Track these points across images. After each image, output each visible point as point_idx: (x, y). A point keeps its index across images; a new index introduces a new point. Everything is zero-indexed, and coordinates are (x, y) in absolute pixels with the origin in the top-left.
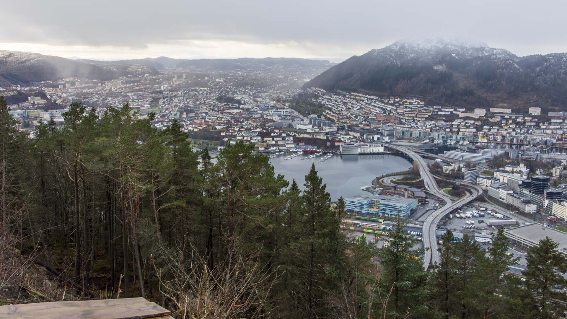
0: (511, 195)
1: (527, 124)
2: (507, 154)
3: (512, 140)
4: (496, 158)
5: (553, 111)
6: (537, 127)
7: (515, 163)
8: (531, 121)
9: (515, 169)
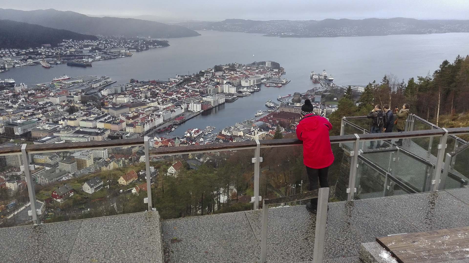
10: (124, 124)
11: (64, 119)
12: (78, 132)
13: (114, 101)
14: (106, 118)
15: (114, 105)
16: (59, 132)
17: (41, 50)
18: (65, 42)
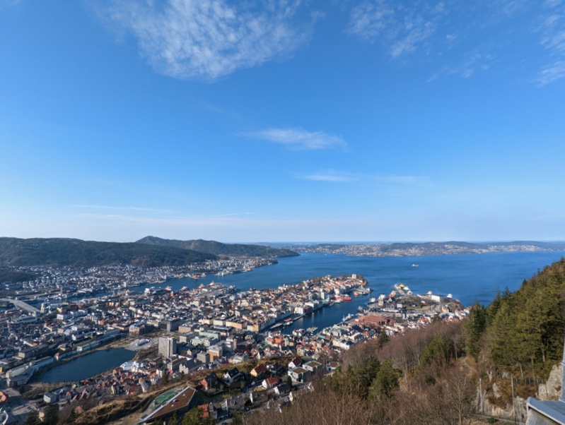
10: (246, 324)
11: (203, 318)
12: (213, 329)
13: (239, 304)
14: (233, 318)
15: (239, 307)
16: (198, 329)
17: (190, 266)
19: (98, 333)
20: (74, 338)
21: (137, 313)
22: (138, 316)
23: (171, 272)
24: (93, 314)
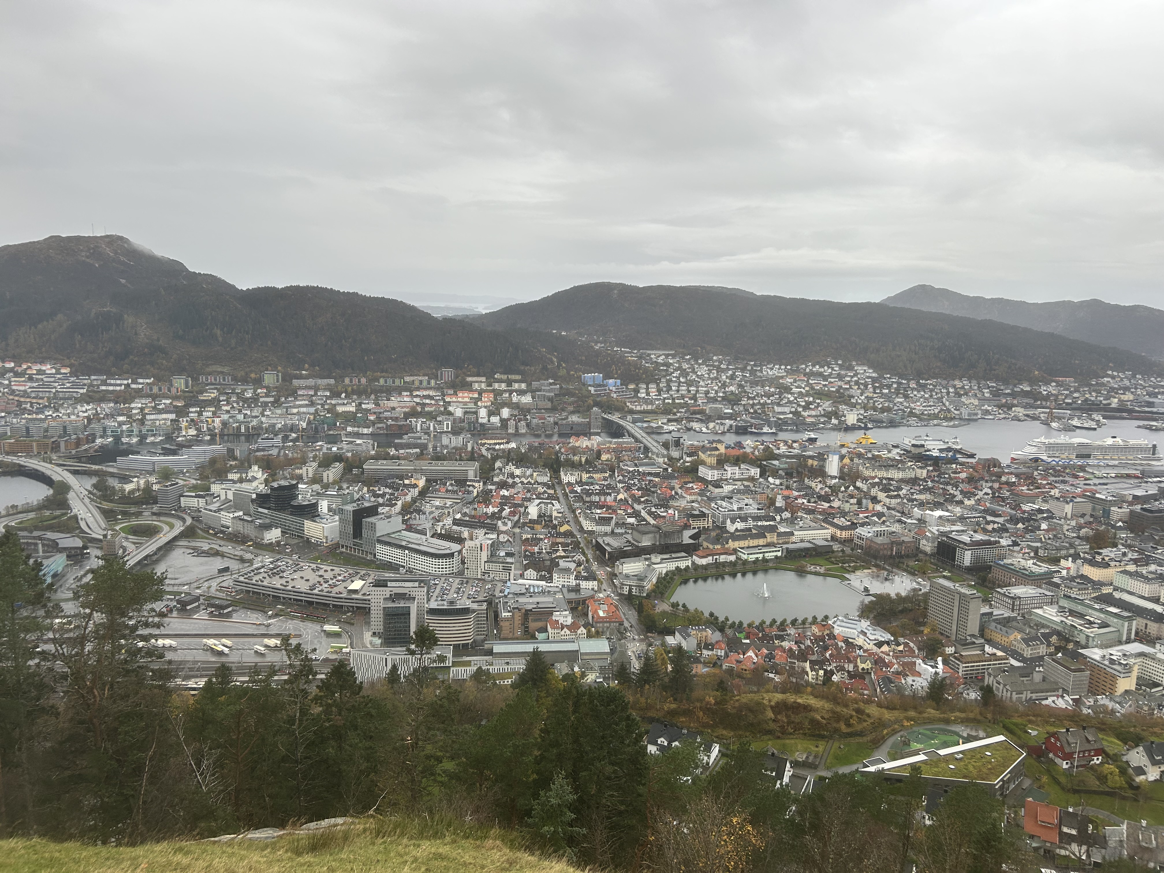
0: (240, 519)
1: (261, 400)
2: (231, 451)
3: (239, 428)
4: (213, 461)
5: (300, 377)
6: (277, 403)
7: (244, 465)
8: (267, 395)
9: (244, 475)
11: (1076, 557)
12: (1108, 600)
17: (1050, 389)
18: (1113, 377)
19: (782, 530)
20: (731, 528)
21: (875, 500)
22: (879, 508)
23: (983, 400)
24: (771, 479)
